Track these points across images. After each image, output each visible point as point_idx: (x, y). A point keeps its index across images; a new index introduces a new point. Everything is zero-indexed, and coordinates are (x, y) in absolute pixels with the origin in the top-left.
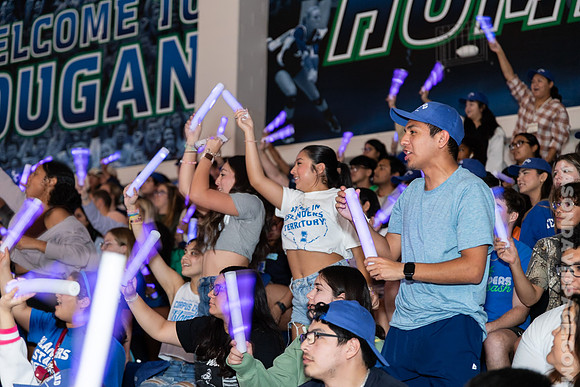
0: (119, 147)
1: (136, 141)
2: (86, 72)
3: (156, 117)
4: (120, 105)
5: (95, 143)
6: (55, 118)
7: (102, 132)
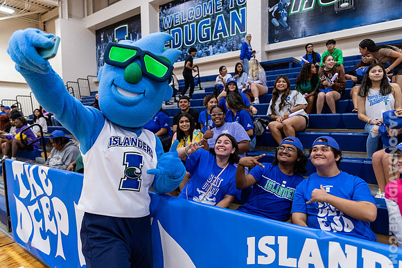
0: (219, 48)
1: (224, 45)
2: (206, 25)
3: (230, 37)
4: (218, 34)
5: (211, 46)
6: (197, 40)
7: (212, 43)
